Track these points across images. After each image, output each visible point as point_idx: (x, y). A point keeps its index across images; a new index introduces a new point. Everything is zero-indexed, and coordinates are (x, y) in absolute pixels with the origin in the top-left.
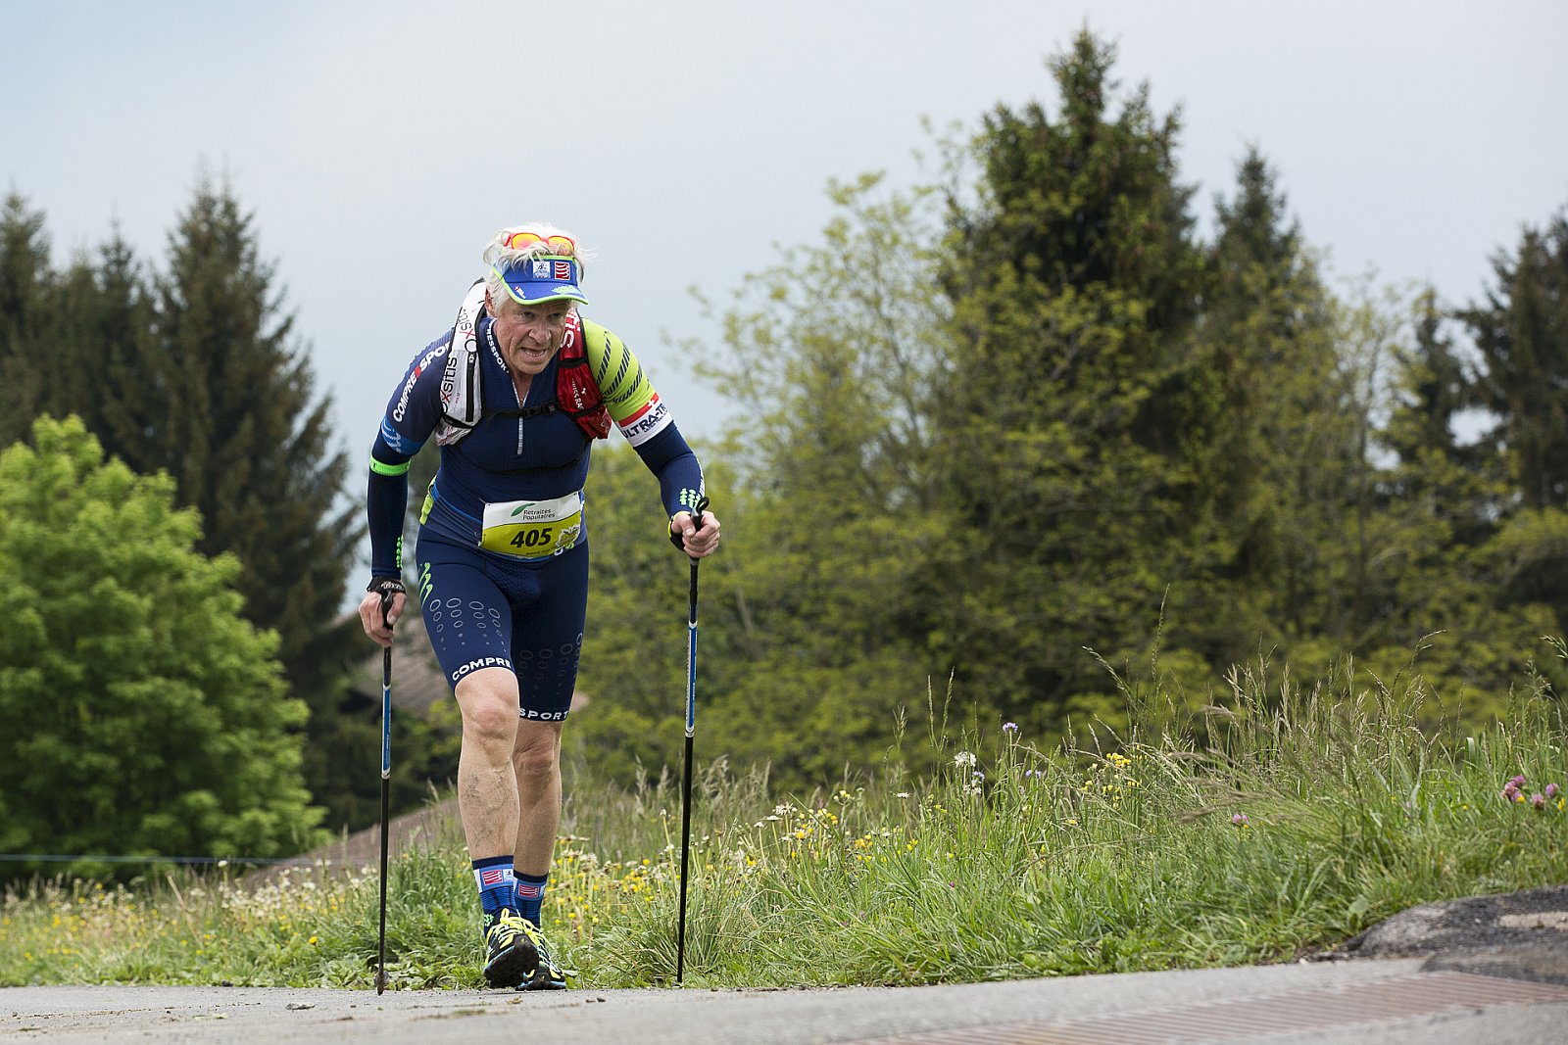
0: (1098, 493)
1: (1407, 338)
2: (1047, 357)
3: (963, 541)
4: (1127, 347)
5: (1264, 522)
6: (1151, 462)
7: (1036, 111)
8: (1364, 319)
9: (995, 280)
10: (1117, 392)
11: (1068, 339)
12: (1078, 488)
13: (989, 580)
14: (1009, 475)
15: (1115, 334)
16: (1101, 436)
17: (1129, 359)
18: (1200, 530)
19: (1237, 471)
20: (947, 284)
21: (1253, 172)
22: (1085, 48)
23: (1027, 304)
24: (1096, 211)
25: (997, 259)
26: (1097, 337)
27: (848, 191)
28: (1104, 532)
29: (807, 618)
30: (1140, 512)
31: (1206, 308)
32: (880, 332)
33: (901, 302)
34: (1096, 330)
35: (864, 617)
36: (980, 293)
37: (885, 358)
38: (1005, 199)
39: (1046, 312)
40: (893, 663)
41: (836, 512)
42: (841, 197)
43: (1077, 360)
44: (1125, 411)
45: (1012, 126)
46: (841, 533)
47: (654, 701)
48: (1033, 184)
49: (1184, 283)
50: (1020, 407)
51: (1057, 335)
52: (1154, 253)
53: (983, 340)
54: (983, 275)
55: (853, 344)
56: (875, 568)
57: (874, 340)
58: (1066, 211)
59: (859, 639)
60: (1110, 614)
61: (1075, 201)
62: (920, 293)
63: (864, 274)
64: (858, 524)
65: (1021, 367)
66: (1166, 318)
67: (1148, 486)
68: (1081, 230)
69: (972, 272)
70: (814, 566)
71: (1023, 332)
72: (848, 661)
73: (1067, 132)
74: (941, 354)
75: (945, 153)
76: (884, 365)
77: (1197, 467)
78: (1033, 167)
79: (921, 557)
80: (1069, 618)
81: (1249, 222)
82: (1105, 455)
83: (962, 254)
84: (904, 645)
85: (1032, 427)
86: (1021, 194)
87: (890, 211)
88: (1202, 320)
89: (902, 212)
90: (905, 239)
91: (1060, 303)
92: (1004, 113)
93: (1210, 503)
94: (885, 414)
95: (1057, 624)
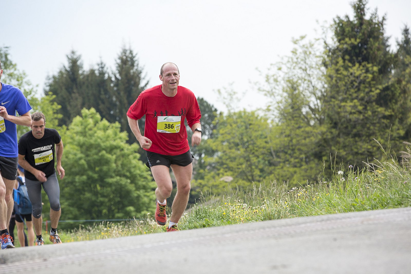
0: (367, 118)
2: (352, 82)
3: (331, 133)
4: (373, 79)
6: (381, 110)
7: (347, 17)
9: (337, 62)
10: (371, 91)
11: (357, 77)
12: (361, 117)
13: (338, 142)
14: (342, 114)
15: (370, 76)
16: (366, 103)
17: (374, 82)
18: (395, 127)
19: (404, 112)
20: (325, 64)
21: (406, 31)
23: (346, 68)
24: (364, 42)
25: (338, 57)
26: (365, 77)
27: (297, 40)
28: (369, 129)
29: (290, 155)
30: (378, 123)
31: (394, 68)
32: (307, 78)
33: (312, 70)
34: (365, 75)
35: (305, 154)
36: (333, 66)
37: (309, 85)
38: (339, 41)
39: (351, 71)
40: (313, 165)
41: (297, 126)
42: (295, 42)
43: (360, 83)
44: (373, 96)
45: (341, 21)
46: (298, 132)
47: (250, 178)
48: (347, 36)
49: (388, 61)
50: (345, 96)
51: (354, 77)
52: (380, 53)
53: (334, 79)
54: (334, 61)
55: (300, 81)
56: (308, 140)
57: (305, 80)
58: (356, 43)
59: (304, 160)
60: (371, 150)
61: (358, 40)
62: (317, 67)
63: (302, 62)
64: (302, 129)
65: (345, 86)
66: (384, 71)
67: (380, 116)
68: (360, 48)
69: (331, 61)
70: (291, 141)
71: (345, 76)
72: (301, 166)
73: (356, 22)
74: (323, 83)
75: (323, 29)
76: (308, 86)
77: (393, 110)
78: (347, 32)
79: (320, 137)
80: (360, 152)
81: (405, 45)
82: (368, 108)
83: (328, 56)
84: (316, 161)
85: (348, 101)
86: (344, 39)
87: (309, 45)
88: (393, 72)
89: (312, 46)
90: (313, 53)
91: (355, 68)
92: (339, 18)
93: (397, 120)
94: (309, 100)
95: (357, 153)
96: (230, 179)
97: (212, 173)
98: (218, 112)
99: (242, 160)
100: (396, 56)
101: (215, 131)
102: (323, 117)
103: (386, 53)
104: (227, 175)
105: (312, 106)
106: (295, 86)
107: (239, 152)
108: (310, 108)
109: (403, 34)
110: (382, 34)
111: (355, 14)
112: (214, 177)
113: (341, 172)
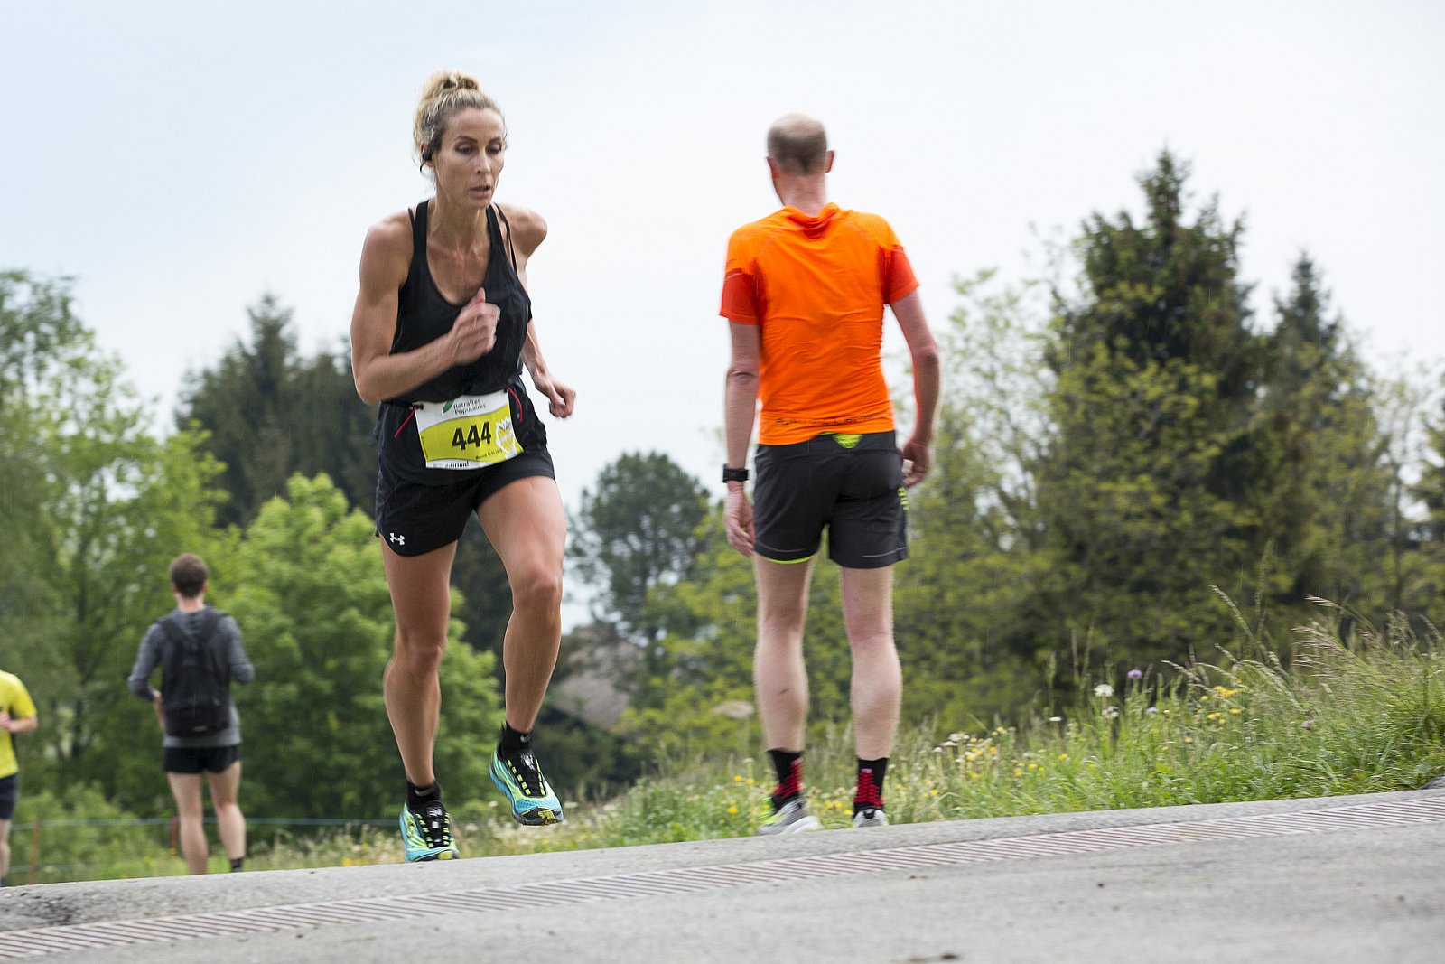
0: (1178, 534)
1: (1432, 407)
2: (1135, 420)
3: (1066, 575)
4: (1201, 413)
5: (1315, 559)
6: (1222, 508)
7: (1125, 216)
8: (1400, 390)
9: (1091, 357)
10: (1193, 449)
11: (1153, 405)
12: (1161, 529)
13: (1086, 606)
14: (1102, 519)
15: (1192, 402)
16: (1177, 486)
17: (1202, 423)
18: (1262, 566)
19: (1293, 518)
20: (1052, 360)
21: (1304, 270)
22: (1166, 164)
23: (1118, 375)
24: (1176, 297)
25: (1092, 340)
26: (1176, 404)
27: (968, 283)
28: (1182, 566)
29: (934, 639)
30: (1213, 549)
31: (1266, 380)
32: (995, 401)
33: (1013, 376)
34: (1174, 398)
35: (983, 638)
36: (1079, 368)
37: (1000, 423)
38: (1099, 289)
39: (1134, 383)
40: (1007, 676)
41: (959, 550)
42: (963, 289)
43: (1159, 424)
44: (1199, 465)
45: (1106, 229)
46: (961, 568)
48: (1121, 276)
49: (1249, 359)
50: (1112, 462)
51: (1143, 403)
52: (1223, 333)
53: (1081, 407)
54: (1081, 353)
55: (972, 411)
56: (991, 597)
57: (990, 407)
58: (1150, 299)
59: (978, 656)
60: (1187, 634)
61: (1158, 290)
62: (1028, 368)
63: (982, 353)
64: (976, 562)
65: (1113, 429)
66: (1233, 389)
67: (1219, 527)
68: (1163, 316)
69: (1072, 351)
70: (940, 596)
71: (1115, 400)
72: (968, 675)
73: (1152, 234)
74: (1046, 418)
75: (1049, 252)
76: (999, 428)
77: (1260, 512)
78: (1123, 263)
79: (1029, 588)
80: (1154, 637)
81: (1300, 313)
82: (1183, 502)
83: (1064, 336)
84: (1016, 661)
85: (1122, 479)
86: (1112, 285)
87: (1003, 300)
88: (1262, 392)
89: (1013, 301)
90: (1015, 323)
91: (1146, 376)
92: (1098, 218)
93: (1270, 544)
94: (999, 469)
95: (1143, 643)
96: (744, 709)
97: (690, 690)
98: (713, 501)
100: (1273, 342)
101: (702, 558)
102: (1040, 526)
103: (1243, 335)
104: (737, 698)
105: (1008, 487)
106: (957, 425)
108: (1003, 496)
109: (1295, 278)
110: (1231, 273)
111: (1149, 210)
112: (694, 703)
113: (1104, 690)
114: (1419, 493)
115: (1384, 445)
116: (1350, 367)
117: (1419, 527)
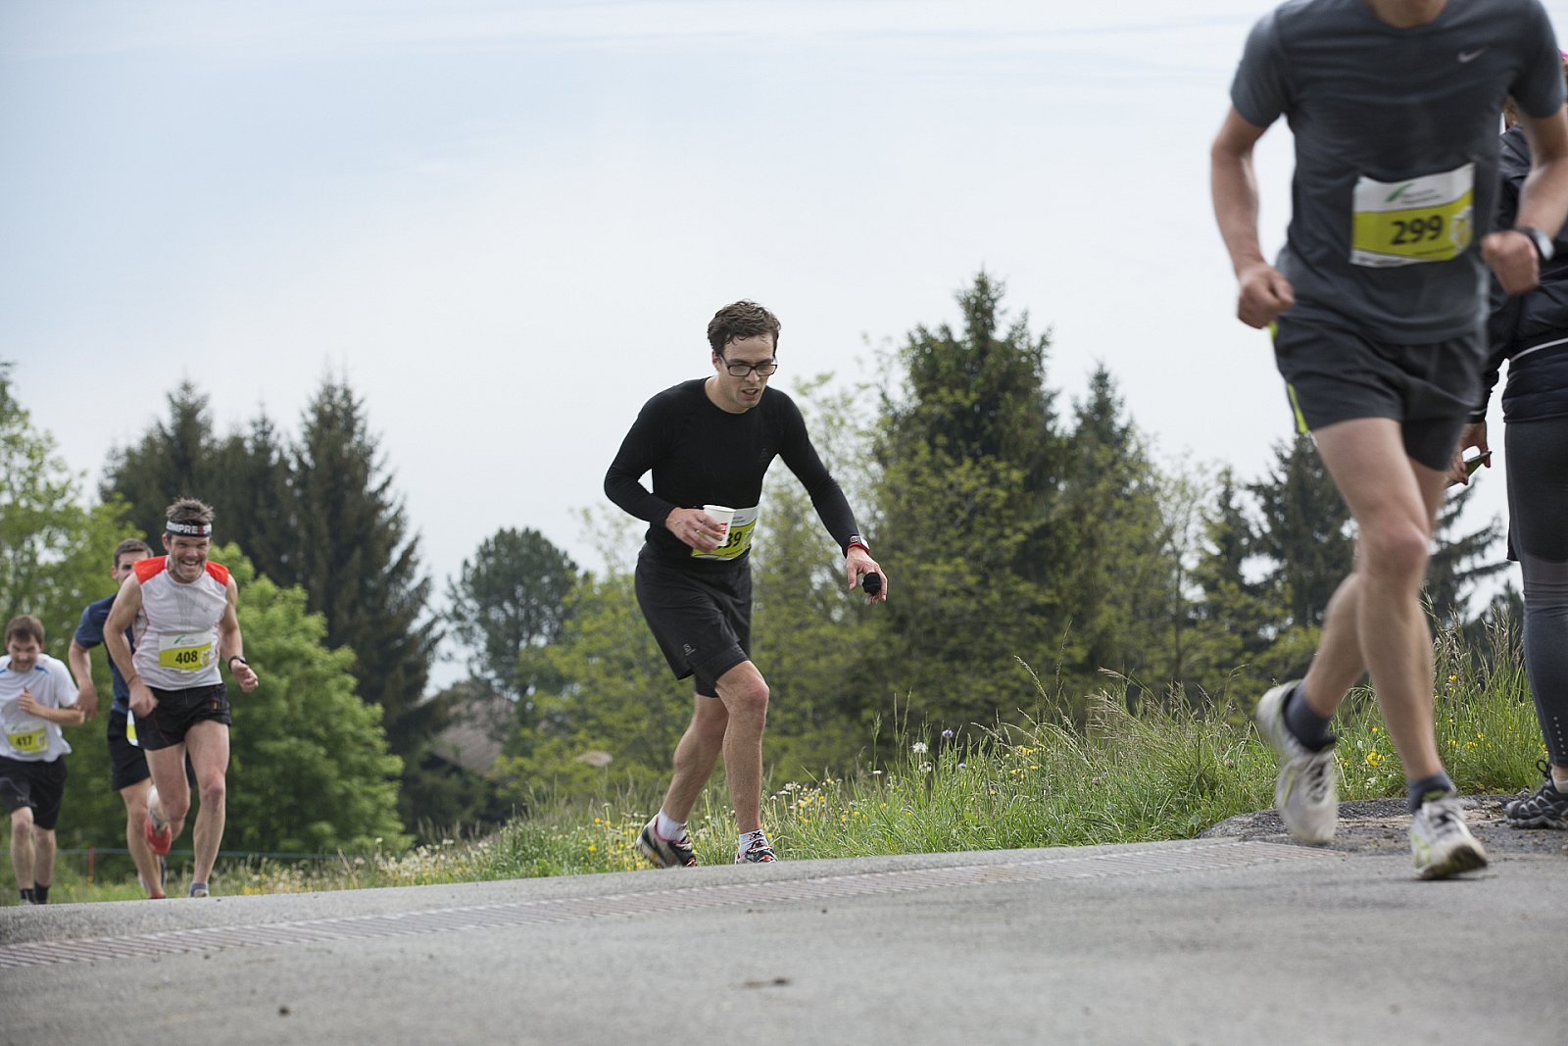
0: (987, 610)
1: (1210, 503)
2: (951, 510)
3: (889, 644)
4: (1009, 504)
5: (1106, 633)
6: (1026, 587)
7: (946, 330)
8: (1182, 486)
9: (914, 453)
10: (1002, 536)
11: (967, 496)
12: (973, 605)
13: (906, 672)
14: (922, 595)
15: (1002, 494)
16: (988, 568)
17: (1011, 512)
18: (1061, 639)
19: (1087, 598)
20: (880, 455)
21: (1101, 380)
22: (982, 285)
23: (938, 470)
24: (989, 402)
25: (915, 438)
26: (988, 496)
27: (808, 386)
28: (991, 638)
30: (1017, 624)
31: (1066, 477)
33: (845, 468)
34: (987, 490)
35: (815, 699)
36: (904, 462)
38: (922, 394)
39: (951, 477)
40: (836, 732)
41: (795, 621)
42: (803, 390)
43: (972, 513)
44: (1007, 550)
45: (929, 341)
46: (797, 637)
47: (660, 758)
48: (942, 383)
49: (1052, 458)
50: (931, 546)
51: (959, 494)
52: (1030, 434)
53: (905, 497)
54: (906, 449)
56: (823, 662)
58: (967, 403)
59: (810, 715)
60: (994, 698)
61: (973, 396)
62: (859, 462)
64: (811, 631)
65: (932, 517)
66: (1037, 483)
67: (1023, 605)
68: (977, 418)
69: (898, 447)
70: (778, 661)
71: (934, 491)
72: (801, 732)
73: (969, 345)
74: (874, 506)
75: (879, 360)
77: (1059, 592)
78: (944, 371)
79: (857, 655)
80: (965, 700)
81: (1097, 417)
82: (992, 582)
83: (890, 434)
84: (843, 719)
85: (940, 561)
86: (934, 390)
87: (838, 401)
88: (1062, 486)
89: (847, 402)
90: (849, 422)
91: (961, 470)
92: (923, 331)
93: (1068, 619)
95: (955, 705)
96: (604, 758)
97: (556, 740)
98: (580, 574)
99: (639, 708)
100: (1073, 443)
101: (568, 623)
103: (1047, 436)
104: (597, 748)
106: (796, 510)
107: (631, 686)
108: (834, 573)
109: (1092, 387)
110: (1038, 382)
111: (967, 324)
112: (559, 752)
113: (921, 747)
114: (1197, 577)
115: (1168, 535)
116: (1138, 466)
117: (1196, 607)
